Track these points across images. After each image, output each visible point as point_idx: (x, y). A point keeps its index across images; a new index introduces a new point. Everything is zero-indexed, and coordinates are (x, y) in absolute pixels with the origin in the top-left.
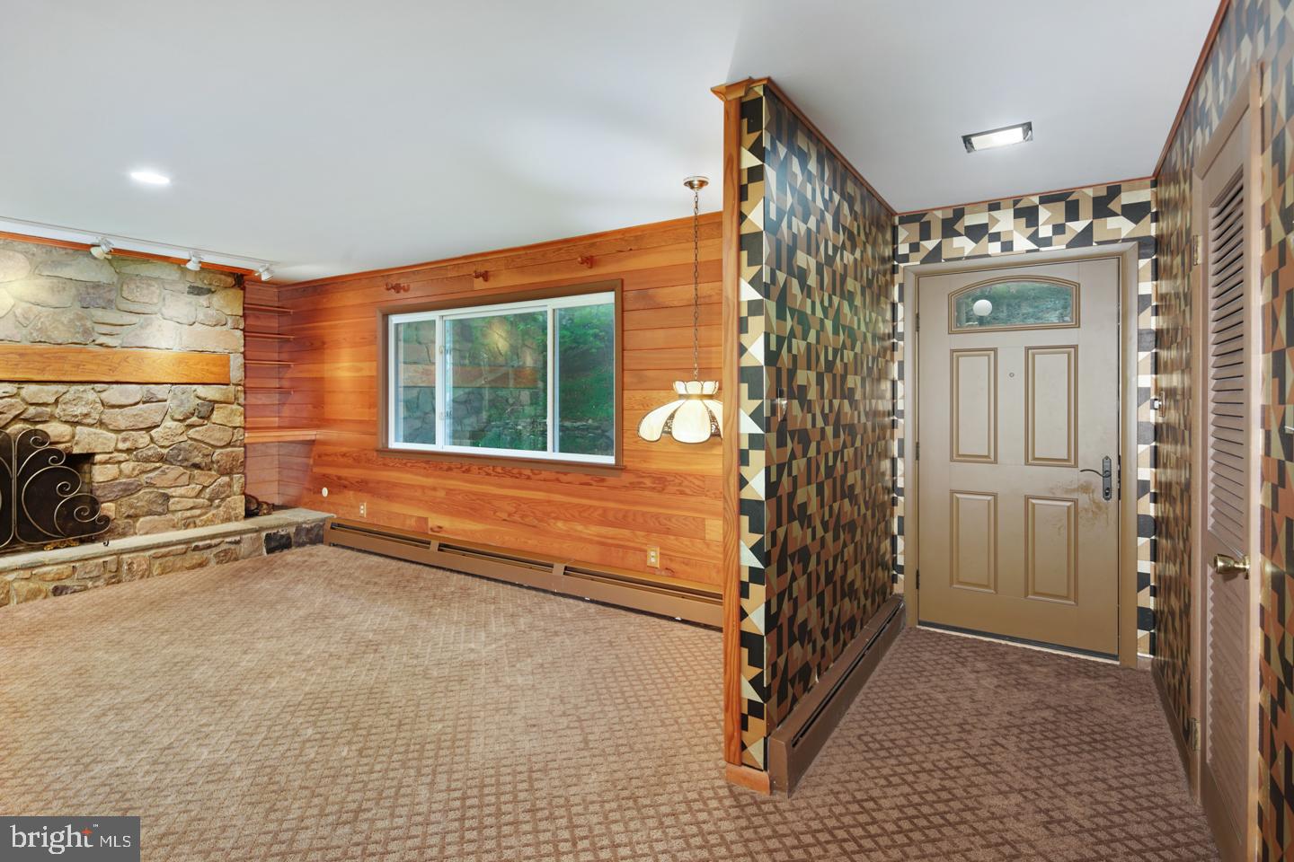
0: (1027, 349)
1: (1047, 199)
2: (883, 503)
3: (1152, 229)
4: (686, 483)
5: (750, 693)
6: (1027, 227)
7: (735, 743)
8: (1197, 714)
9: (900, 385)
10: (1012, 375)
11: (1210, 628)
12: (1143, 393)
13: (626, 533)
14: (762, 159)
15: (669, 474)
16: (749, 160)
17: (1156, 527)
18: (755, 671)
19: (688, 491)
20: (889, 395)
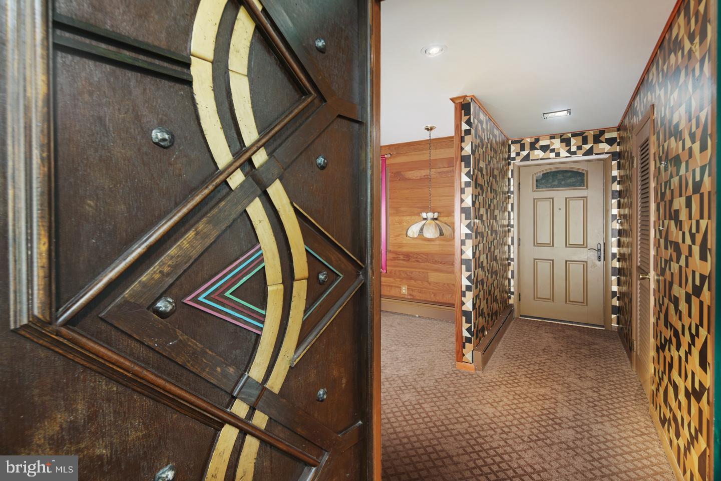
0: (566, 198)
1: (574, 135)
2: (505, 265)
3: (618, 149)
4: (419, 257)
5: (466, 334)
6: (566, 146)
7: (460, 353)
8: (634, 338)
9: (512, 213)
10: (560, 209)
11: (639, 304)
12: (614, 216)
13: (391, 279)
14: (470, 126)
15: (411, 253)
16: (465, 127)
17: (620, 272)
18: (468, 325)
19: (420, 261)
20: (507, 218)
